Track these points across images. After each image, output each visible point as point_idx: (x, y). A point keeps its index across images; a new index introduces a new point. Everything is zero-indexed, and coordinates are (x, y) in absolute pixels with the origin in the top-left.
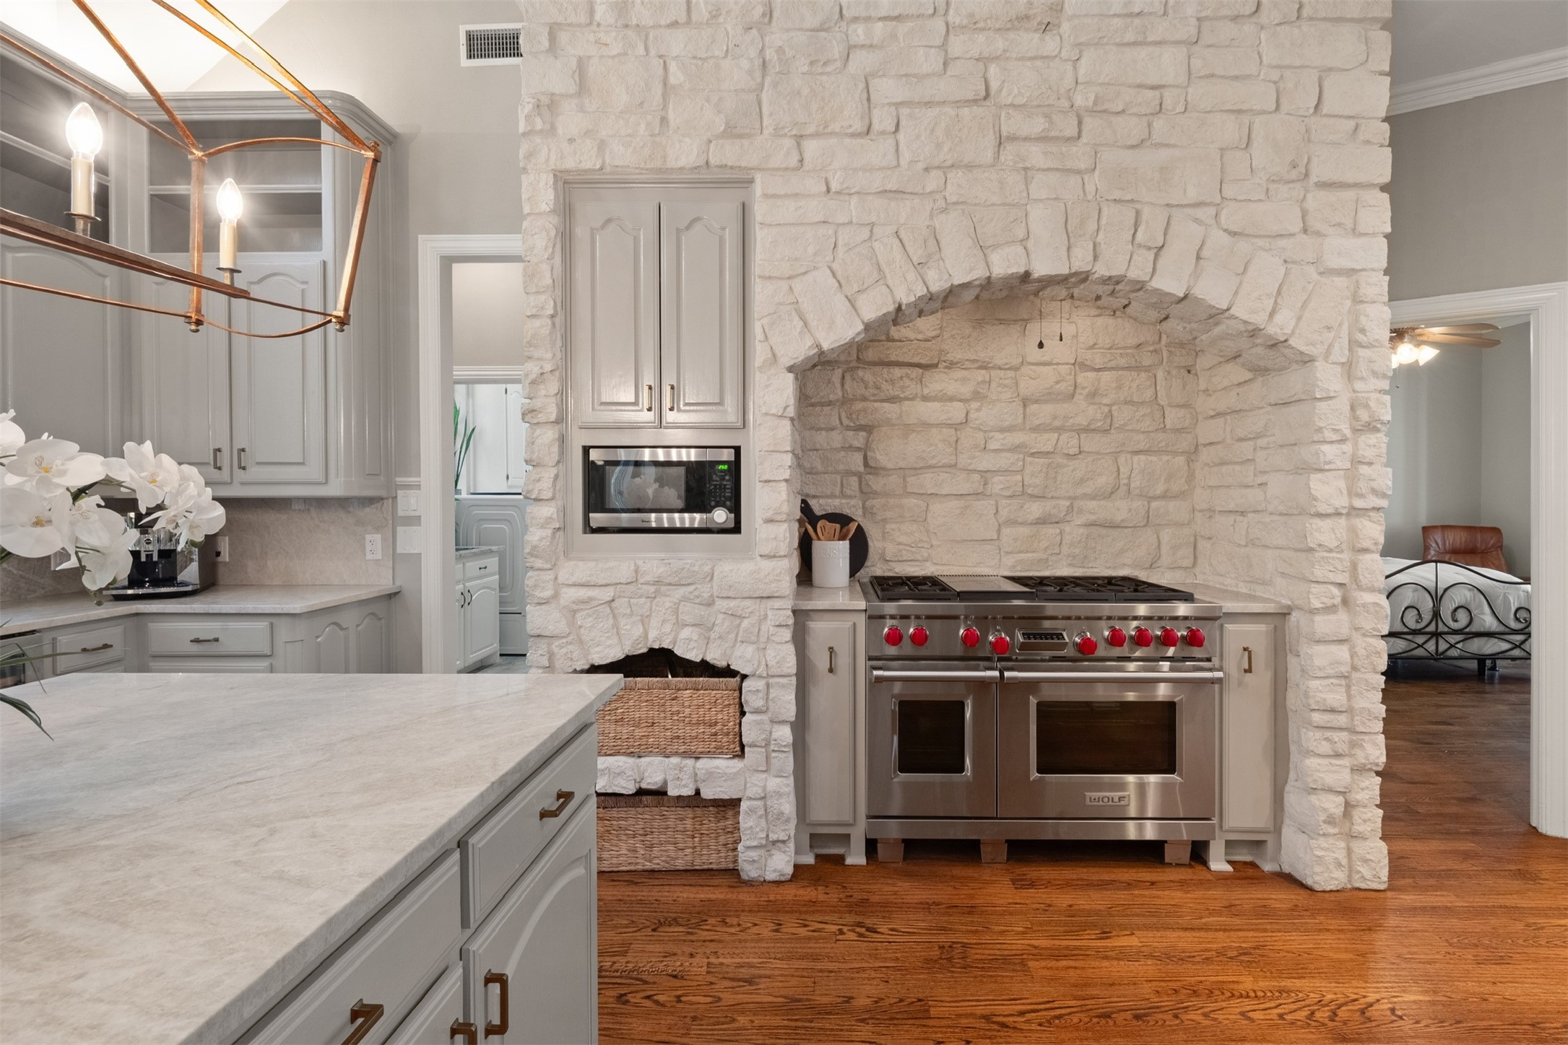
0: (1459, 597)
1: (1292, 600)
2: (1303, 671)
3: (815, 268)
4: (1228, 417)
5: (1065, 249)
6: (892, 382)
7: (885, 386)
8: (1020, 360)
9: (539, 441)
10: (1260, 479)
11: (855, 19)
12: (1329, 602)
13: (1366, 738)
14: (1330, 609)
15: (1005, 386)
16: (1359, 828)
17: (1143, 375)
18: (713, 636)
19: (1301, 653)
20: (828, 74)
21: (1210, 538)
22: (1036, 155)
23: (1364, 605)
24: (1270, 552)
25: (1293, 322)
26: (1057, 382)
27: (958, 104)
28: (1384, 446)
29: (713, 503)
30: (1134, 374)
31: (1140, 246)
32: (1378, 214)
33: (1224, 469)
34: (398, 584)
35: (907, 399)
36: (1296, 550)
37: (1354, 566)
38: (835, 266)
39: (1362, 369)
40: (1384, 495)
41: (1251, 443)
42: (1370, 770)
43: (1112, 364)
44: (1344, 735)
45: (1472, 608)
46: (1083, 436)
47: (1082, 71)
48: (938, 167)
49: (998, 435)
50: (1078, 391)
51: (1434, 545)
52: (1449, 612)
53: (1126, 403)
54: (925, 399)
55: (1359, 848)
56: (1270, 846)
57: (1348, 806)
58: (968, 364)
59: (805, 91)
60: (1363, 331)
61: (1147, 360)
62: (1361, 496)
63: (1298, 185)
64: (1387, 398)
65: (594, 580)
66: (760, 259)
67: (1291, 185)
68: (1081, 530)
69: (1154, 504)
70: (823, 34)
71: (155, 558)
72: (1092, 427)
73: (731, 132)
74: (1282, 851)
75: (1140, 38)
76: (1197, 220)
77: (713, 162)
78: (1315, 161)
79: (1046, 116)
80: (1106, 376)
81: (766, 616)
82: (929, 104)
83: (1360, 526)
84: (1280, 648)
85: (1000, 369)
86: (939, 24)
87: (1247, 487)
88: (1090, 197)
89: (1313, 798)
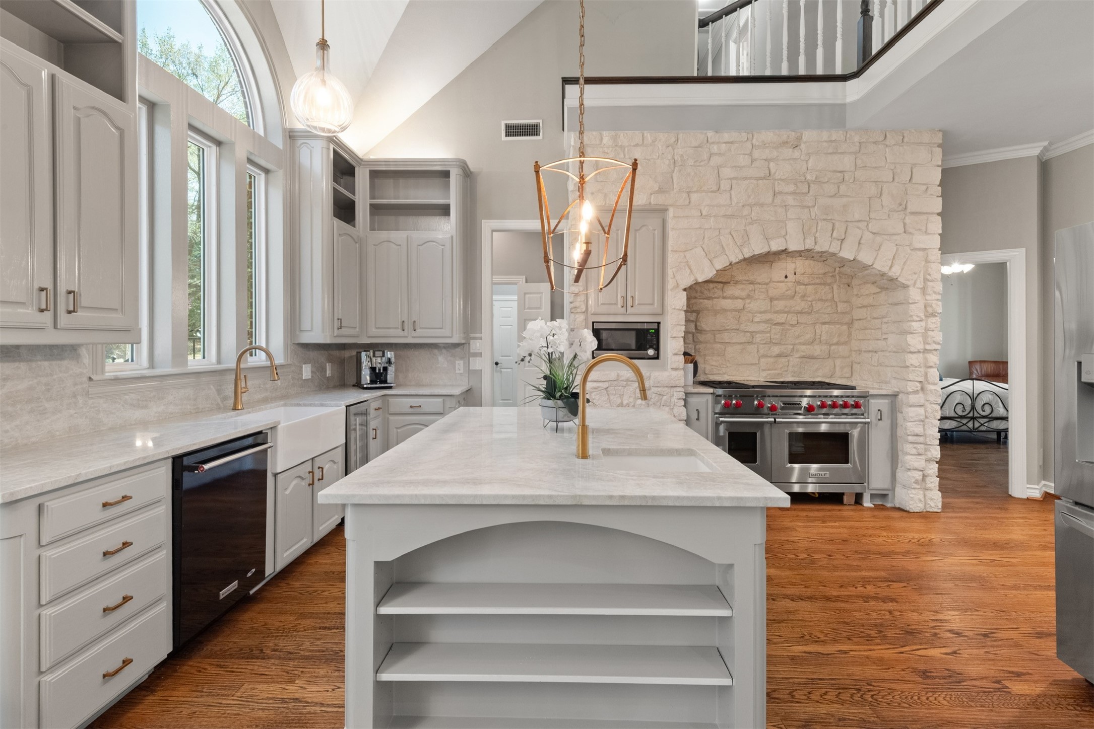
0: (985, 398)
1: (899, 389)
2: (904, 419)
3: (696, 247)
4: (869, 308)
5: (802, 240)
6: (709, 290)
7: (705, 292)
8: (769, 280)
9: (578, 320)
10: (884, 337)
11: (713, 143)
12: (916, 389)
13: (932, 447)
14: (916, 392)
15: (762, 292)
16: (929, 485)
17: (827, 287)
18: (650, 403)
19: (904, 412)
20: (701, 166)
21: (859, 363)
22: (790, 200)
23: (930, 390)
24: (889, 368)
25: (900, 271)
26: (787, 291)
27: (758, 179)
28: (939, 323)
29: (648, 346)
30: (823, 287)
31: (834, 238)
32: (936, 225)
33: (867, 331)
34: (470, 385)
35: (715, 298)
36: (901, 367)
37: (926, 374)
38: (703, 246)
39: (929, 291)
40: (939, 344)
41: (880, 320)
42: (933, 460)
43: (813, 282)
44: (922, 446)
45: (993, 404)
46: (799, 315)
47: (810, 165)
48: (748, 205)
49: (758, 315)
50: (796, 294)
51: (975, 372)
52: (980, 406)
53: (819, 300)
54: (724, 298)
55: (929, 494)
56: (890, 496)
57: (924, 476)
58: (744, 282)
59: (692, 174)
60: (929, 275)
61: (829, 280)
62: (929, 344)
63: (902, 213)
64: (940, 303)
65: (600, 379)
66: (671, 243)
67: (899, 213)
68: (798, 359)
69: (833, 348)
70: (700, 149)
71: (382, 371)
72: (803, 311)
73: (661, 191)
74: (896, 498)
75: (835, 151)
76: (859, 228)
77: (652, 203)
78: (909, 203)
79: (795, 184)
80: (810, 288)
81: (673, 395)
82: (745, 179)
83: (928, 357)
84: (894, 410)
85: (760, 284)
86: (749, 145)
87: (878, 340)
88: (813, 218)
89: (909, 473)
